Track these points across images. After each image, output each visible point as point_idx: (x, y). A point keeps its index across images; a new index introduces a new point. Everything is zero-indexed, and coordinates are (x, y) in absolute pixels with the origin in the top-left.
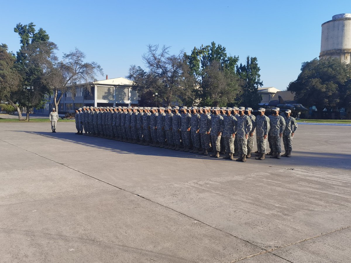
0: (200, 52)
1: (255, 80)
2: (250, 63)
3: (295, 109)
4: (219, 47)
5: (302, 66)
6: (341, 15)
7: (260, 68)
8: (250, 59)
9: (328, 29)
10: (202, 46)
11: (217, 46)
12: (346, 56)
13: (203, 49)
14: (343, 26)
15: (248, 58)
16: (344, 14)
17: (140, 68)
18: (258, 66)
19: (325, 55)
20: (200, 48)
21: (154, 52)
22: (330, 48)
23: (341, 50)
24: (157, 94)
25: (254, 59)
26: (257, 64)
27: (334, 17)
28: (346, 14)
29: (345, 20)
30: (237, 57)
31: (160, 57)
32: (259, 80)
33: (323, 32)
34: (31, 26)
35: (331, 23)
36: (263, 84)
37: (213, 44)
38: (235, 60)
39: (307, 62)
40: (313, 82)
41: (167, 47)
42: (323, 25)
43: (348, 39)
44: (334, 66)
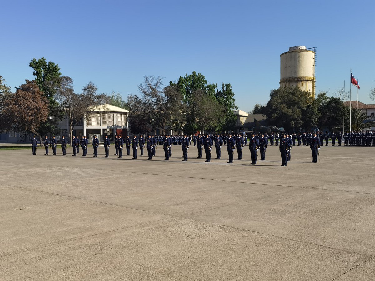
0: (185, 81)
1: (231, 104)
2: (225, 89)
3: (271, 130)
4: (200, 75)
5: (271, 93)
6: (296, 47)
7: (234, 93)
8: (225, 86)
9: (286, 59)
10: (186, 75)
11: (197, 75)
12: (302, 83)
13: (187, 78)
14: (299, 57)
15: (223, 85)
16: (299, 46)
17: (137, 97)
18: (232, 92)
19: (285, 82)
20: (185, 77)
21: (150, 83)
22: (289, 76)
23: (297, 78)
24: (153, 120)
25: (229, 86)
26: (231, 90)
27: (290, 49)
28: (301, 46)
29: (300, 52)
30: (215, 84)
31: (154, 87)
32: (234, 104)
33: (281, 62)
34: (43, 60)
35: (288, 54)
36: (238, 107)
37: (194, 73)
38: (214, 87)
39: (275, 90)
40: (281, 107)
41: (162, 78)
42: (281, 55)
43: (304, 68)
44: (296, 94)
